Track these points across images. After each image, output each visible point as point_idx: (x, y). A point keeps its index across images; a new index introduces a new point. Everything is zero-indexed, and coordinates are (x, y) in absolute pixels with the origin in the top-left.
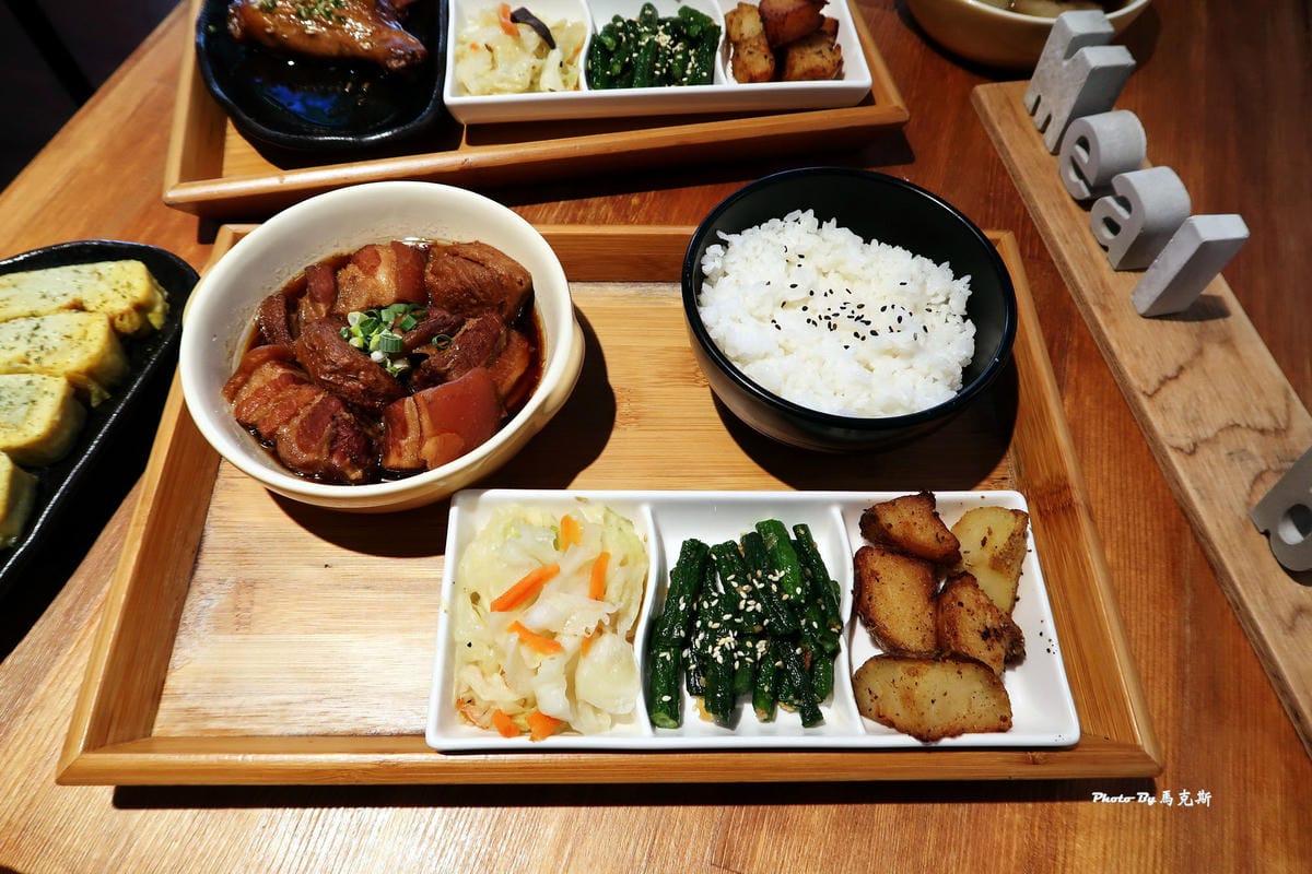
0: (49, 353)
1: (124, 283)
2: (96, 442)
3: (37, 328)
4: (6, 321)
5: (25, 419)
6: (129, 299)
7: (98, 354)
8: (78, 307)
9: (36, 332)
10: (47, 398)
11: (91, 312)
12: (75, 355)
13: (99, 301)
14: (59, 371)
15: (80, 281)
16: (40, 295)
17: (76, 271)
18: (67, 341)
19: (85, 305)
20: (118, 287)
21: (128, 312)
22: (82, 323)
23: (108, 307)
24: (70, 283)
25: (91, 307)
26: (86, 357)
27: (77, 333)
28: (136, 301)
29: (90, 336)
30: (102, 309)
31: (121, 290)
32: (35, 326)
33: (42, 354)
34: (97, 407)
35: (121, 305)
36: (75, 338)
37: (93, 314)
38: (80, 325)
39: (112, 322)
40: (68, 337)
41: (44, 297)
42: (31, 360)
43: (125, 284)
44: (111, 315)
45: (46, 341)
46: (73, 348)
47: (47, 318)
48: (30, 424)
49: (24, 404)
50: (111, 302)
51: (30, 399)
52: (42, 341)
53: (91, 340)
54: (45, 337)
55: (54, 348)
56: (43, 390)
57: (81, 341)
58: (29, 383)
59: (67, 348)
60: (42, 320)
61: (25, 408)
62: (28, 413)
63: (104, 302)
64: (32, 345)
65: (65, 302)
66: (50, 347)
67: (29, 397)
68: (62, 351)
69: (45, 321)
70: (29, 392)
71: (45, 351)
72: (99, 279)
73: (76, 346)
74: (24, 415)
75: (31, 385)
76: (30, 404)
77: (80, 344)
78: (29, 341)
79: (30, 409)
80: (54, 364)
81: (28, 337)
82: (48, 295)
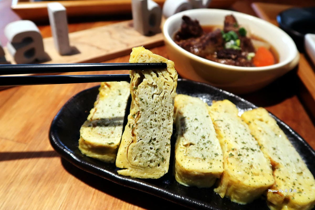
0: (237, 159)
2: (183, 198)
4: (253, 136)
6: (290, 194)
7: (244, 185)
8: (274, 167)
9: (250, 151)
10: (209, 165)
11: (273, 175)
12: (239, 173)
13: (282, 176)
14: (226, 166)
15: (292, 164)
16: (275, 146)
17: (298, 160)
18: (248, 166)
19: (277, 170)
20: (297, 185)
21: (281, 196)
22: (264, 172)
23: (279, 182)
25: (277, 173)
26: (240, 179)
27: (256, 170)
28: (291, 198)
29: (255, 177)
30: (277, 180)
31: (296, 187)
32: (254, 149)
33: (236, 156)
34: (213, 191)
36: (252, 170)
37: (272, 176)
38: (262, 170)
39: (271, 187)
40: (251, 166)
41: (274, 149)
42: (231, 152)
43: (301, 189)
44: (275, 186)
45: (245, 156)
46: (244, 171)
47: (261, 153)
48: (189, 160)
49: (203, 155)
50: (285, 184)
51: (206, 157)
52: (245, 154)
53: (253, 179)
54: (248, 155)
55: (242, 161)
56: (213, 162)
57: (251, 174)
58: (216, 155)
59: (243, 168)
60: (259, 151)
61: (200, 156)
62: (197, 158)
63: (283, 180)
64: (241, 150)
65: (275, 160)
66: (241, 159)
67: (207, 156)
68: (241, 166)
69: (259, 153)
70: (210, 156)
71: (239, 157)
72: (298, 173)
73: (246, 172)
74: (195, 156)
75: (215, 155)
76: (203, 158)
77: (248, 174)
78: (243, 148)
79: (199, 158)
80: (231, 163)
81: (246, 148)
82: (276, 150)
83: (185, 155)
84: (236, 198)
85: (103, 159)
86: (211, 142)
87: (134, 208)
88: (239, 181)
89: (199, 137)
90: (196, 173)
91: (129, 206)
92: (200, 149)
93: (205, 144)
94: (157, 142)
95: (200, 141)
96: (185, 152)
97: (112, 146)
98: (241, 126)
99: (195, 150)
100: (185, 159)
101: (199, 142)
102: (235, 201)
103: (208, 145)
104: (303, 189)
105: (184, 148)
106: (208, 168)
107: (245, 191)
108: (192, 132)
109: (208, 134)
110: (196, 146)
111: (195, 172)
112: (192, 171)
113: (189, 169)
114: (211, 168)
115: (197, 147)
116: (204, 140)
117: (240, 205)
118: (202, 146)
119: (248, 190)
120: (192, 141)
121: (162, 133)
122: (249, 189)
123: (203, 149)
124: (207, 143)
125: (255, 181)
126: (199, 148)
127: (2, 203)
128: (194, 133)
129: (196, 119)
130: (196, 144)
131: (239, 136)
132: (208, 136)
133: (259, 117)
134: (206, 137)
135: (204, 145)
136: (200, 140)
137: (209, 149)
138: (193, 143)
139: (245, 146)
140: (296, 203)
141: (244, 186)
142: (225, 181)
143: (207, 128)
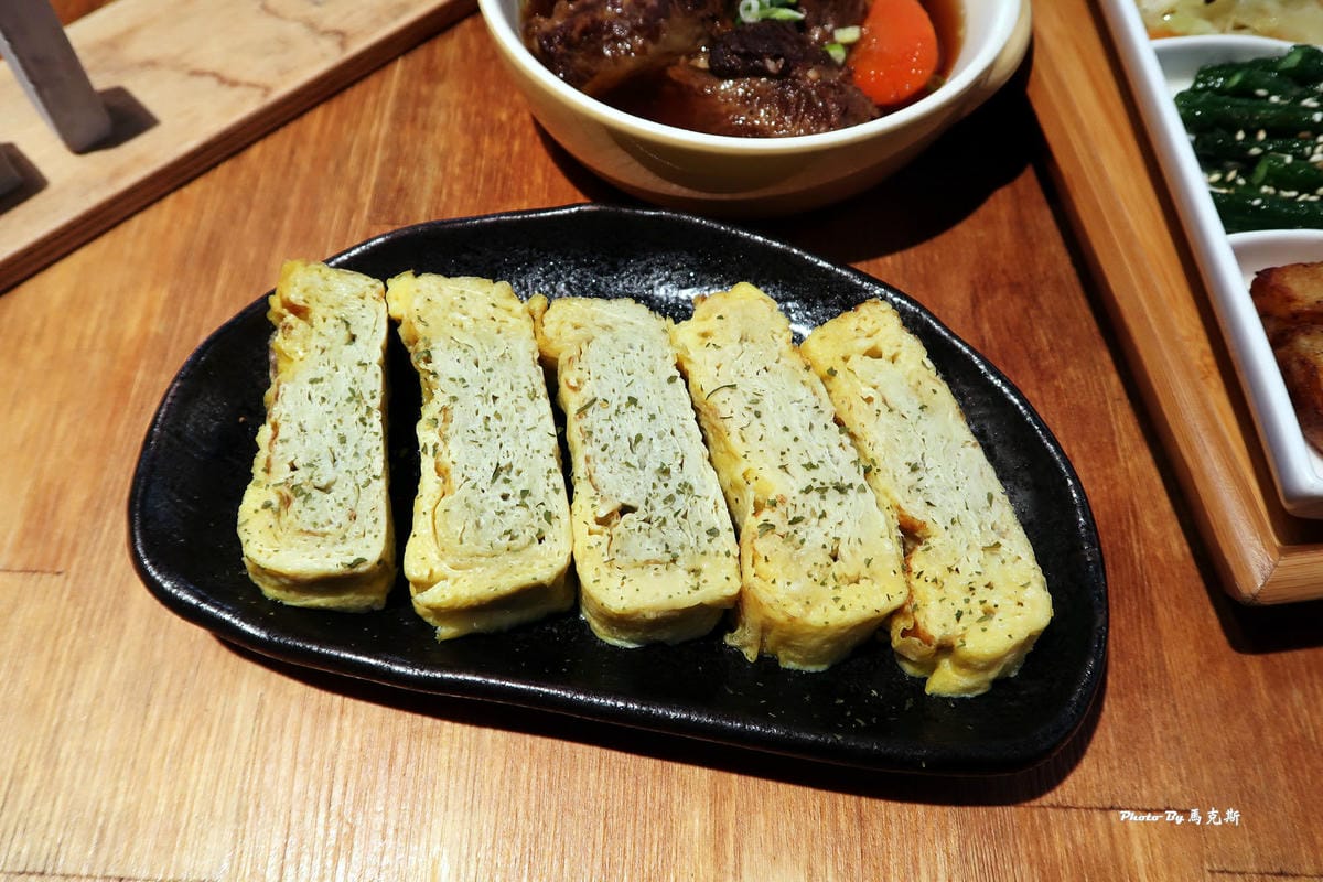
1: (993, 598)
3: (841, 489)
5: (636, 564)
6: (955, 629)
8: (911, 535)
9: (832, 494)
10: (691, 580)
12: (795, 588)
14: (751, 573)
15: (971, 517)
16: (916, 458)
17: (990, 498)
18: (823, 558)
19: (919, 549)
20: (981, 593)
21: (927, 640)
22: (876, 565)
24: (958, 499)
25: (918, 560)
26: (795, 610)
27: (849, 564)
28: (958, 643)
30: (918, 583)
31: (975, 601)
32: (845, 483)
33: (783, 528)
35: (936, 621)
36: (835, 568)
38: (868, 562)
39: (898, 612)
40: (835, 555)
41: (914, 469)
42: (766, 514)
43: (990, 603)
44: (908, 608)
45: (814, 521)
46: (810, 576)
47: (870, 495)
48: (624, 578)
49: (667, 546)
50: (942, 595)
51: (679, 552)
52: (813, 512)
53: (837, 599)
54: (824, 515)
55: (802, 541)
56: (705, 565)
57: (831, 583)
58: (713, 532)
59: (807, 566)
60: (862, 489)
61: (657, 553)
62: (648, 562)
63: (935, 581)
64: (801, 498)
65: (916, 510)
66: (802, 534)
67: (682, 547)
68: (799, 558)
69: (860, 496)
70: (693, 542)
71: (791, 529)
72: (985, 549)
73: (815, 580)
74: (642, 558)
75: (708, 537)
76: (668, 557)
77: (823, 584)
78: (808, 490)
79: (656, 562)
80: (766, 557)
81: (817, 485)
82: (919, 474)
83: (606, 559)
84: (792, 659)
85: (343, 605)
86: (691, 488)
87: (478, 739)
88: (792, 619)
89: (649, 476)
90: (652, 616)
91: (461, 734)
92: (656, 524)
93: (671, 498)
94: (519, 472)
95: (651, 491)
96: (604, 547)
97: (362, 569)
98: (802, 393)
99: (640, 529)
100: (609, 575)
101: (650, 495)
102: (792, 665)
103: (681, 502)
104: (997, 603)
105: (601, 533)
106: (689, 592)
107: (815, 642)
108: (623, 460)
109: (680, 454)
110: (642, 514)
111: (645, 612)
112: (637, 612)
113: (624, 608)
114: (698, 588)
115: (645, 516)
116: (666, 485)
117: (808, 673)
118: (660, 510)
119: (824, 638)
120: (627, 497)
121: (528, 447)
122: (828, 634)
123: (664, 521)
124: (679, 492)
125: (843, 609)
126: (653, 519)
127: (50, 803)
128: (628, 464)
129: (633, 401)
130: (642, 507)
131: (796, 439)
132: (680, 462)
133: (866, 344)
134: (674, 470)
135: (669, 503)
136: (654, 486)
137: (685, 517)
138: (632, 503)
139: (814, 480)
140: (971, 657)
141: (808, 630)
142: (751, 617)
143: (672, 433)
